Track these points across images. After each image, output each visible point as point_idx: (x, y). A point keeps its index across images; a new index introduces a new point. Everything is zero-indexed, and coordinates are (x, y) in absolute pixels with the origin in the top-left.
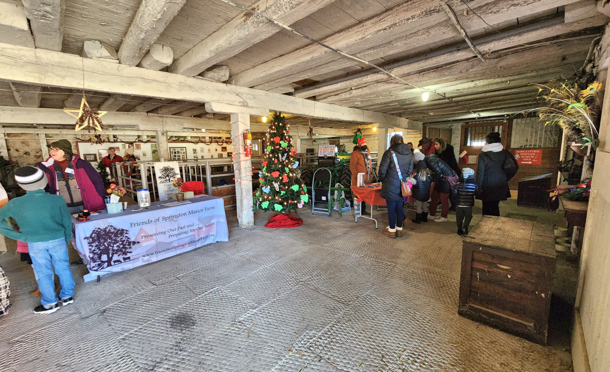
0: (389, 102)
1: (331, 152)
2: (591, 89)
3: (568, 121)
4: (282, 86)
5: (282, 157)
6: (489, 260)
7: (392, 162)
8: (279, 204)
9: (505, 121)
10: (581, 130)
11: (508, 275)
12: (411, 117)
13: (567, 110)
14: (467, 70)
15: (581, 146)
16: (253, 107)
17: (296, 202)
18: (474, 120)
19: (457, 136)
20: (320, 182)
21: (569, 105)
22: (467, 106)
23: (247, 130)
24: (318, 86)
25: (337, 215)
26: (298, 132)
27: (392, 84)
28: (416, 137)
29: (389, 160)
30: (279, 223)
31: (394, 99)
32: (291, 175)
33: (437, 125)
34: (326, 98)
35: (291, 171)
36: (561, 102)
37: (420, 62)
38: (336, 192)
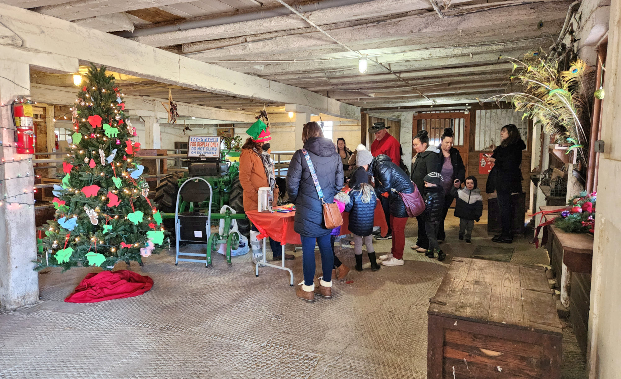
0: (310, 71)
1: (213, 149)
2: (574, 71)
3: (548, 114)
4: (106, 16)
5: (107, 156)
6: (468, 341)
7: (305, 169)
8: (98, 252)
9: (466, 113)
10: (565, 127)
11: (498, 367)
12: (345, 98)
13: (548, 99)
14: (420, 30)
15: (566, 151)
16: (37, 51)
17: (136, 245)
18: (428, 109)
19: (407, 131)
20: (192, 204)
21: (550, 90)
22: (419, 87)
23: (22, 97)
24: (182, 26)
25: (224, 264)
26: (155, 111)
27: (312, 40)
28: (352, 131)
29: (300, 166)
30: (99, 291)
31: (318, 67)
32: (126, 191)
33: (381, 113)
34: (200, 51)
35: (127, 183)
36: (540, 87)
37: (352, 6)
38: (222, 221)
